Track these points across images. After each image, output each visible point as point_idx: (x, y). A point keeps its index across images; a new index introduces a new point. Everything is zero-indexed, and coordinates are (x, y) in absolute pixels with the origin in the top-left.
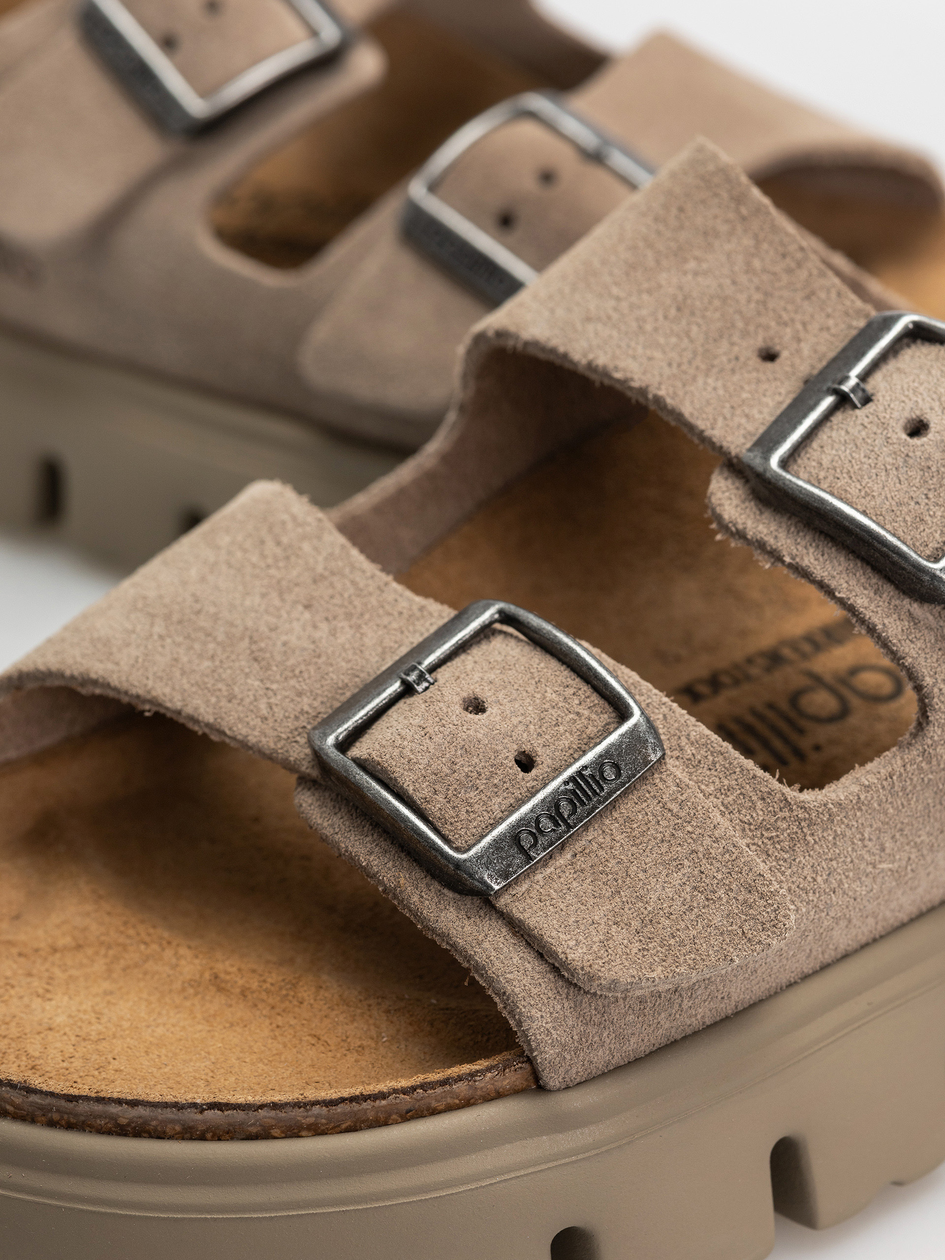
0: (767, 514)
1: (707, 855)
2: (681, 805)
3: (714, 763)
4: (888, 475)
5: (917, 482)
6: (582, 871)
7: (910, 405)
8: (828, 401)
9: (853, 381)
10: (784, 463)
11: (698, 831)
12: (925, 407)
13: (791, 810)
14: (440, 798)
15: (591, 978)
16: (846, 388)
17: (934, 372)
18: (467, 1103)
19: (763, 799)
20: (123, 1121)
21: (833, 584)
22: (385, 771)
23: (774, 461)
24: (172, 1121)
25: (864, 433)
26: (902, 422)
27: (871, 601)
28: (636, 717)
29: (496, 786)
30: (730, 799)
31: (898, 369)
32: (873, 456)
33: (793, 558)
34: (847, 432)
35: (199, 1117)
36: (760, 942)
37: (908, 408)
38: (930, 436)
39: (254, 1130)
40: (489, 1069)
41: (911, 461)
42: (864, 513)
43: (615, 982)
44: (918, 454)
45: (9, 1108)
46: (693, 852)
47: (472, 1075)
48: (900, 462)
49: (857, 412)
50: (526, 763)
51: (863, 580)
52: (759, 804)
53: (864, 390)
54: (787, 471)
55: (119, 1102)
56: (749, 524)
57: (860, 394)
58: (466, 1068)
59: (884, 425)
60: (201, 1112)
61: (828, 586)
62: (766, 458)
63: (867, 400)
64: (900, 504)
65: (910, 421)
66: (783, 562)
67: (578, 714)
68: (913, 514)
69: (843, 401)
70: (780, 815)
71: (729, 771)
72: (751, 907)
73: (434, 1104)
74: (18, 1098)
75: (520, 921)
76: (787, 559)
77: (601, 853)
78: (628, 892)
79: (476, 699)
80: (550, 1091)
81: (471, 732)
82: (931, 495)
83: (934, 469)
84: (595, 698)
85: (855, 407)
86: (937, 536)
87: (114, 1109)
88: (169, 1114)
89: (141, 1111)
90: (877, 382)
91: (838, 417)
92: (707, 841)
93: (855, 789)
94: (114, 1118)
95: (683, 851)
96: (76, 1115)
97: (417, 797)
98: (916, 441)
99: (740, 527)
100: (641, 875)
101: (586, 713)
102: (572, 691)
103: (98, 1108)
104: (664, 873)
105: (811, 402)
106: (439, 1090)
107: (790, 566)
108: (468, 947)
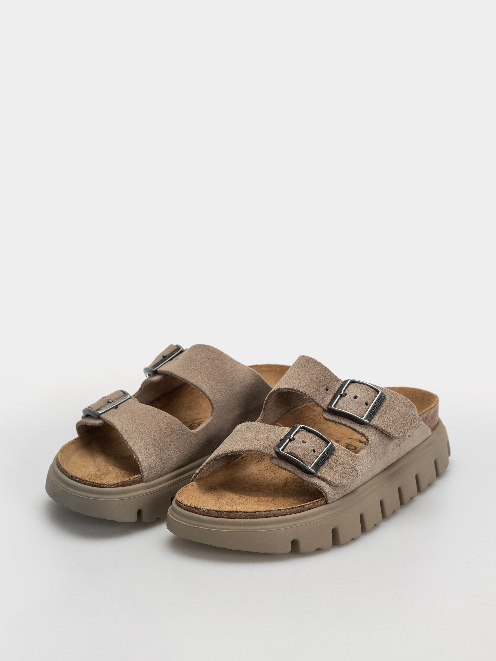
0: (333, 416)
1: (345, 463)
2: (339, 456)
3: (342, 450)
4: (353, 406)
5: (358, 406)
6: (327, 468)
7: (353, 394)
8: (339, 396)
9: (343, 392)
10: (334, 406)
11: (343, 460)
12: (356, 394)
13: (355, 456)
14: (304, 458)
15: (334, 483)
16: (342, 393)
17: (355, 388)
18: (317, 507)
19: (351, 455)
20: (263, 515)
21: (346, 424)
22: (294, 454)
23: (333, 406)
24: (272, 514)
25: (347, 400)
26: (353, 397)
27: (353, 425)
28: (330, 443)
29: (311, 455)
30: (346, 455)
31: (349, 389)
32: (349, 403)
33: (339, 421)
34: (344, 401)
35: (277, 512)
36: (356, 476)
37: (353, 395)
38: (358, 398)
39: (285, 514)
40: (320, 500)
41: (356, 403)
42: (351, 412)
43: (338, 483)
44: (357, 401)
45: (243, 517)
46: (343, 463)
47: (317, 501)
48: (354, 403)
49: (345, 397)
50: (314, 451)
51: (351, 422)
52: (350, 456)
53: (345, 393)
54: (335, 407)
55: (263, 511)
56: (330, 418)
57: (344, 394)
58: (316, 501)
59: (350, 398)
60: (277, 511)
61: (345, 425)
62: (331, 406)
63: (346, 395)
64: (356, 410)
65: (354, 397)
66: (337, 423)
67: (319, 443)
68: (359, 411)
69: (342, 396)
70: (354, 457)
71: (344, 451)
72: (353, 471)
73: (312, 507)
74: (244, 514)
75: (320, 476)
76: (338, 422)
77: (329, 465)
78: (335, 470)
79: (304, 441)
80: (329, 504)
81: (306, 446)
82: (361, 407)
83: (360, 403)
84: (321, 440)
85: (344, 396)
86: (363, 413)
87: (262, 513)
88: (272, 512)
89: (267, 512)
90: (346, 392)
91: (342, 399)
92: (345, 461)
93: (363, 453)
94: (262, 515)
95: (341, 463)
96: (255, 516)
97: (301, 458)
98: (356, 399)
99: (329, 419)
100: (336, 467)
101: (320, 442)
102: (317, 439)
103: (259, 513)
104: (339, 467)
105: (337, 396)
106: (313, 504)
107: (338, 423)
108: (312, 481)
